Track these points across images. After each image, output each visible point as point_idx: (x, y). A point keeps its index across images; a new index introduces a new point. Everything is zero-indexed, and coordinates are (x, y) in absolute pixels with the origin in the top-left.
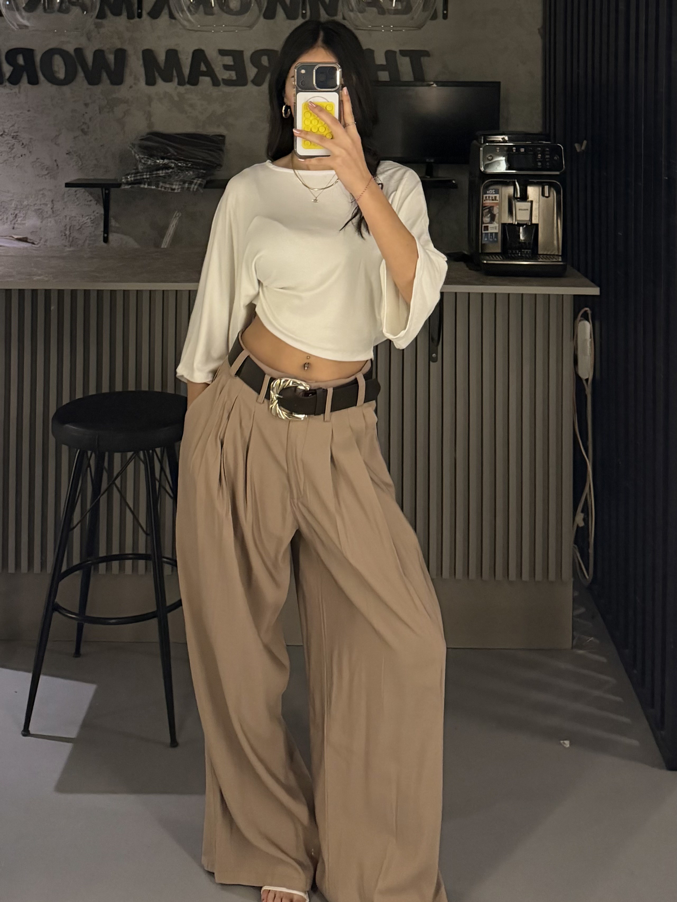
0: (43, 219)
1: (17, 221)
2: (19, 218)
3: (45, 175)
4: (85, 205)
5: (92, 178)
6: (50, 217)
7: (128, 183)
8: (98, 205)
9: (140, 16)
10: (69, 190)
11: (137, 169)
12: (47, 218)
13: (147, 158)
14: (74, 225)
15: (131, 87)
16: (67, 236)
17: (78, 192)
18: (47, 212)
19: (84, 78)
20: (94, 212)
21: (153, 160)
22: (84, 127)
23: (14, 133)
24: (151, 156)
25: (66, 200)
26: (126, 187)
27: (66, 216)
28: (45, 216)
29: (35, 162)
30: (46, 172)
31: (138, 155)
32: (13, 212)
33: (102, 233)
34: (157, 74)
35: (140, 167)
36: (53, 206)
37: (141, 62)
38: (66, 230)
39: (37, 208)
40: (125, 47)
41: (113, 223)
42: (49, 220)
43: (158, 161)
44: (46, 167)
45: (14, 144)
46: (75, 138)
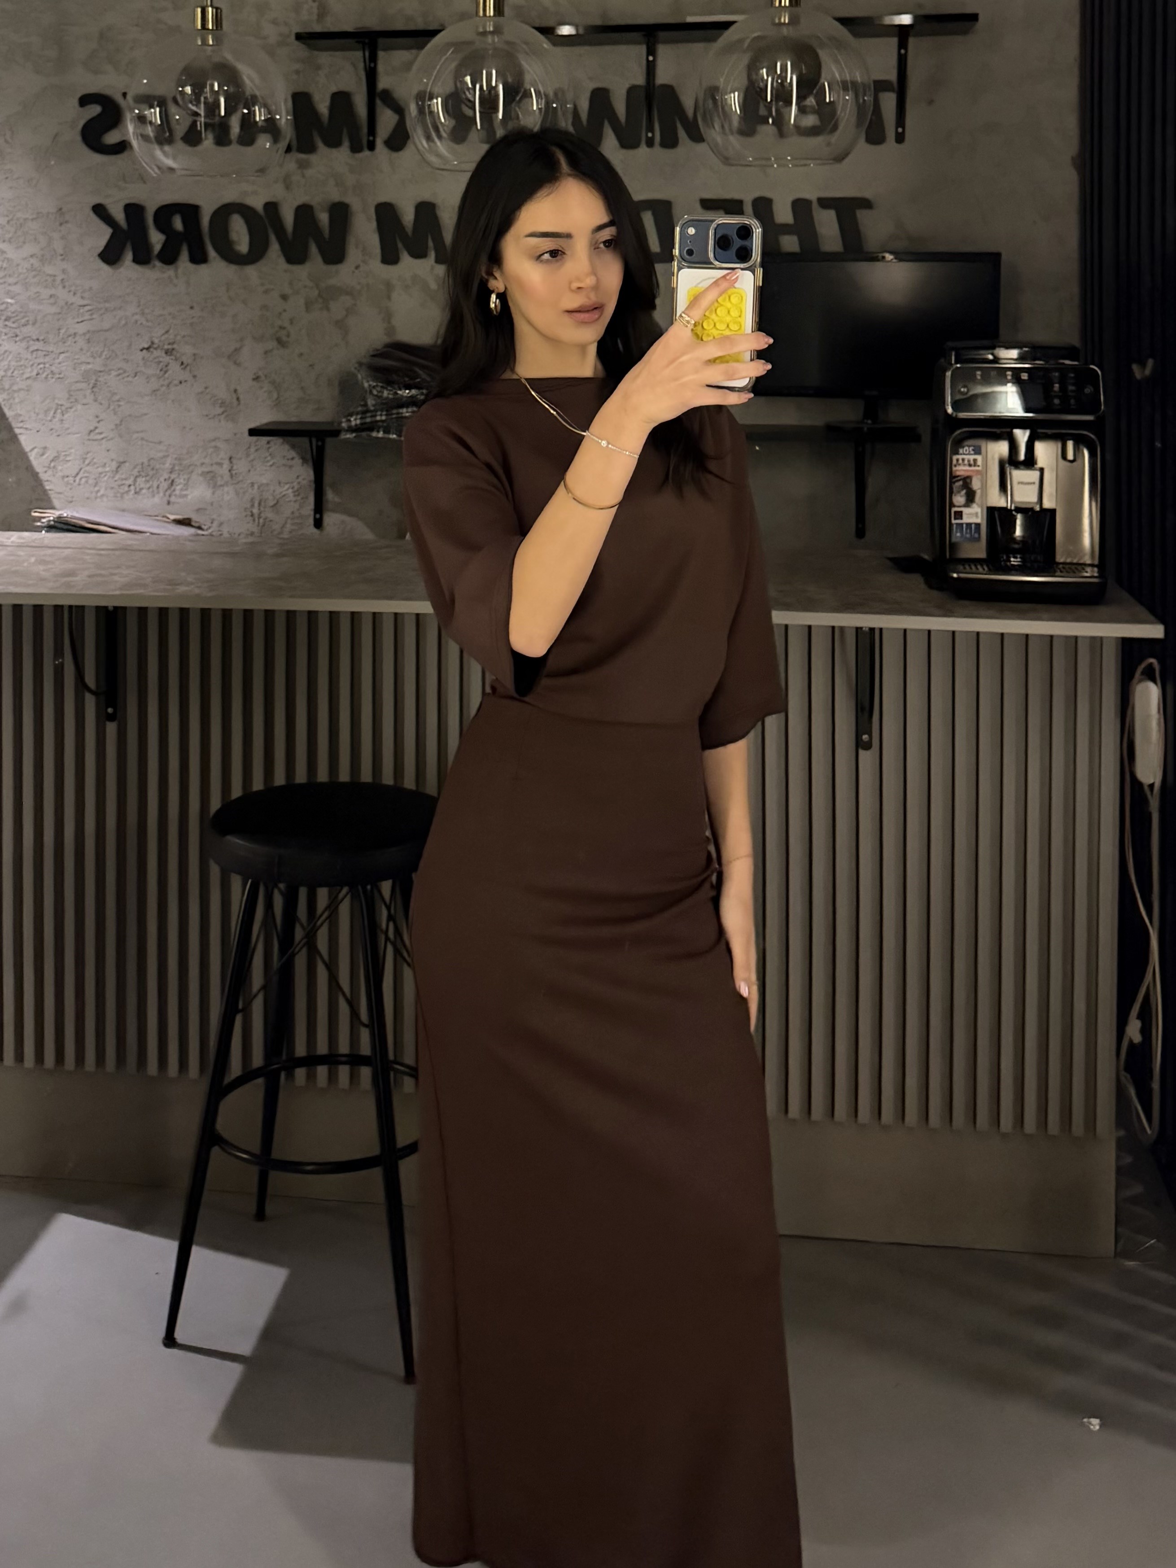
0: (215, 486)
1: (174, 490)
2: (177, 485)
3: (219, 415)
4: (284, 465)
5: (294, 419)
6: (226, 484)
7: (351, 430)
8: (305, 465)
9: (371, 147)
10: (257, 441)
11: (366, 405)
12: (221, 486)
13: (382, 387)
14: (268, 499)
15: (357, 267)
16: (256, 516)
17: (272, 444)
18: (222, 477)
19: (280, 253)
20: (298, 477)
21: (390, 390)
22: (283, 334)
23: (169, 344)
24: (389, 383)
25: (252, 457)
26: (348, 436)
27: (253, 484)
28: (219, 483)
29: (202, 393)
30: (220, 411)
31: (368, 382)
32: (166, 476)
33: (312, 513)
34: (400, 245)
35: (371, 402)
36: (232, 467)
37: (374, 224)
38: (253, 506)
39: (206, 470)
40: (347, 200)
41: (330, 495)
42: (226, 489)
43: (399, 392)
44: (220, 402)
45: (169, 364)
46: (266, 353)
